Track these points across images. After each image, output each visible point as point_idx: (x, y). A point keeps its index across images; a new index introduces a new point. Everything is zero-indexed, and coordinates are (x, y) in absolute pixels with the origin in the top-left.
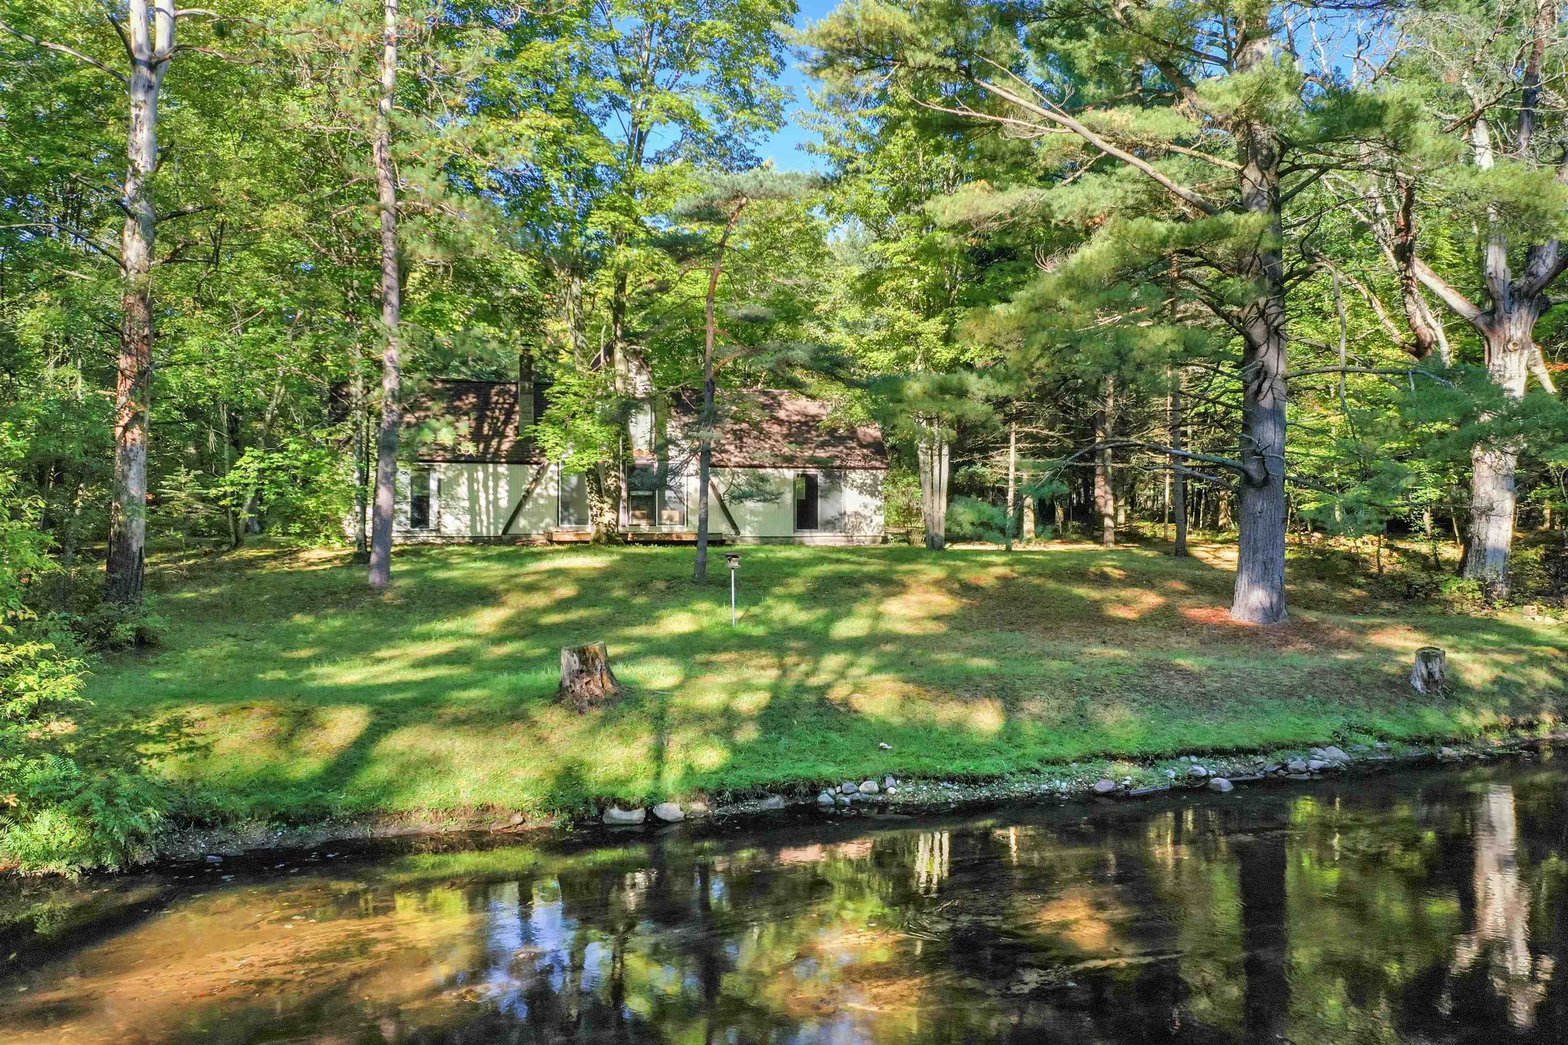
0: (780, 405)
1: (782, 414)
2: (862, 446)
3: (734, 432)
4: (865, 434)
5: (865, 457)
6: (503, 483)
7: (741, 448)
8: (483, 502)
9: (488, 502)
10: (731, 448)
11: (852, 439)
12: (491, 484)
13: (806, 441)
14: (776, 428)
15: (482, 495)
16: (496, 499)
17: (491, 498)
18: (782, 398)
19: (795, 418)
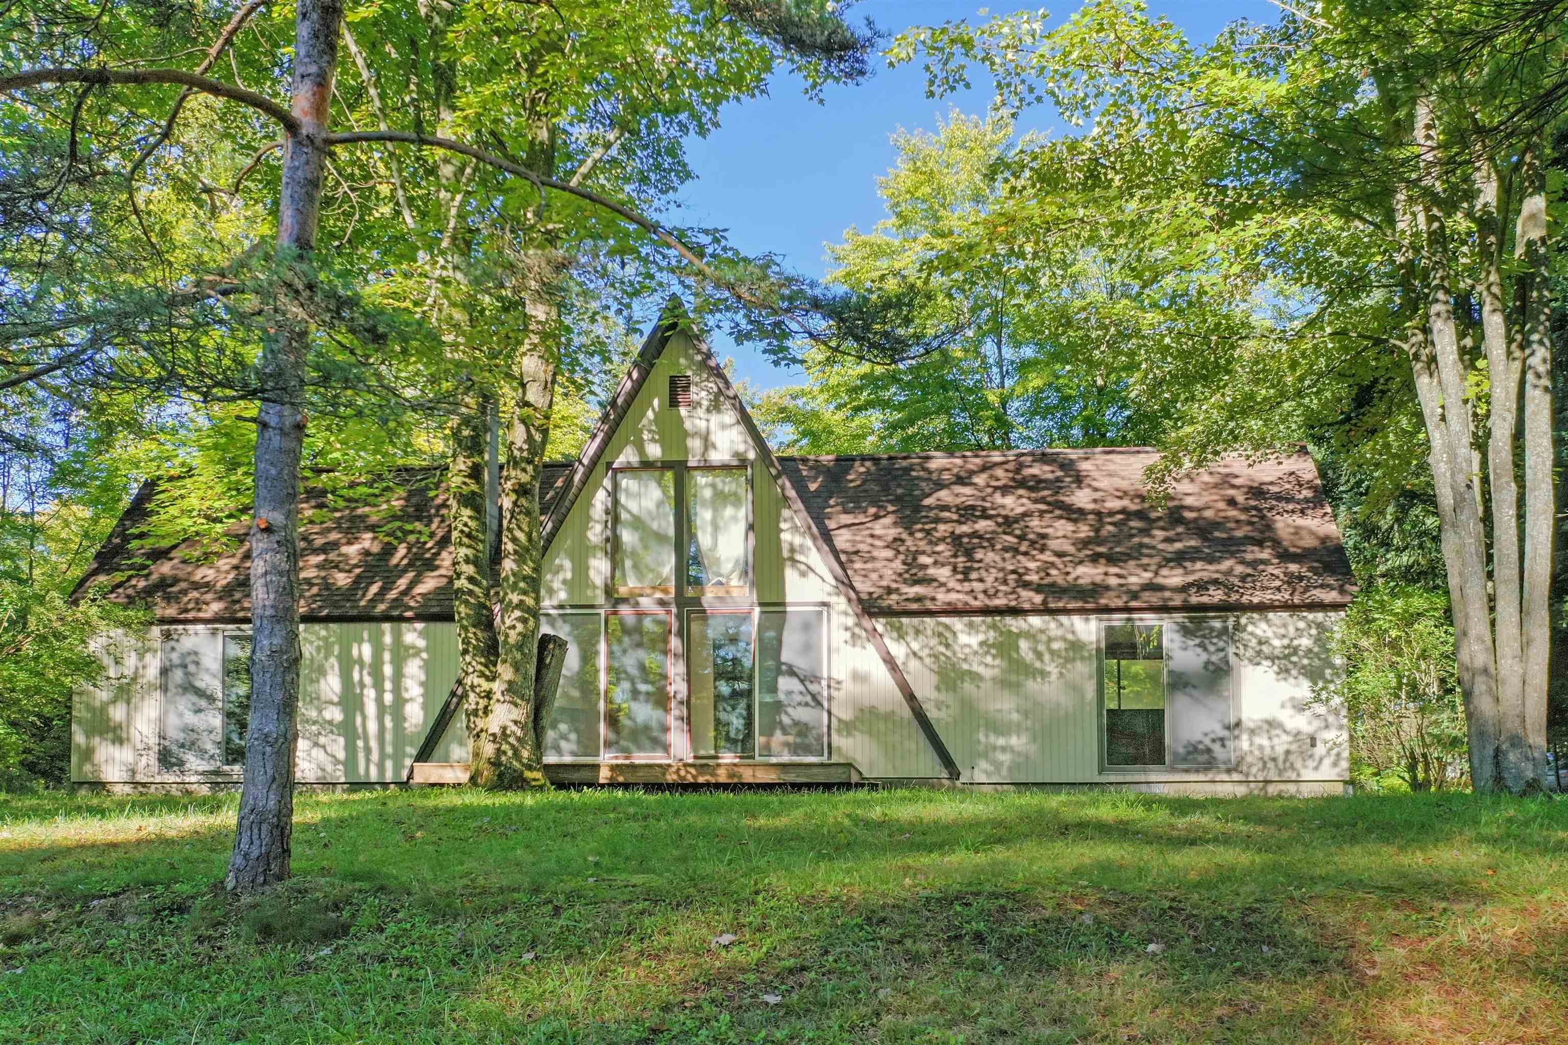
0: (1079, 480)
1: (1082, 498)
2: (1285, 556)
3: (956, 539)
4: (1298, 530)
5: (1292, 580)
6: (414, 669)
7: (966, 572)
8: (371, 708)
9: (381, 708)
10: (943, 573)
11: (1260, 543)
12: (388, 670)
13: (1135, 554)
14: (1063, 527)
15: (370, 694)
16: (400, 702)
17: (388, 698)
18: (1085, 466)
19: (1114, 504)
